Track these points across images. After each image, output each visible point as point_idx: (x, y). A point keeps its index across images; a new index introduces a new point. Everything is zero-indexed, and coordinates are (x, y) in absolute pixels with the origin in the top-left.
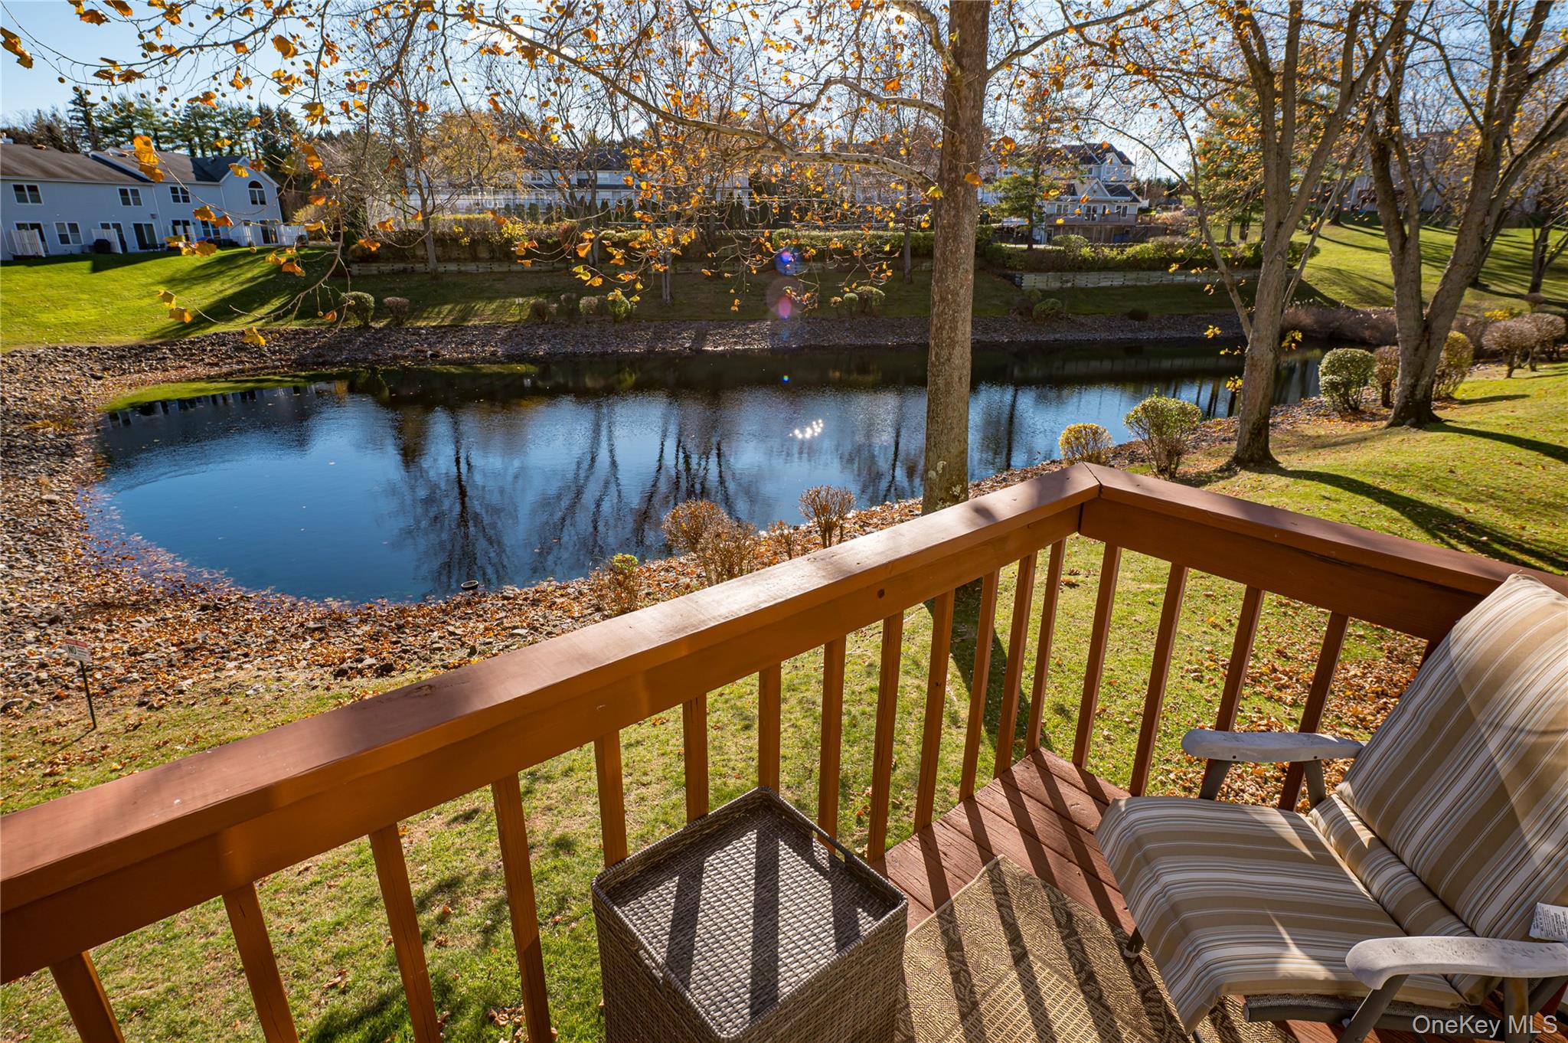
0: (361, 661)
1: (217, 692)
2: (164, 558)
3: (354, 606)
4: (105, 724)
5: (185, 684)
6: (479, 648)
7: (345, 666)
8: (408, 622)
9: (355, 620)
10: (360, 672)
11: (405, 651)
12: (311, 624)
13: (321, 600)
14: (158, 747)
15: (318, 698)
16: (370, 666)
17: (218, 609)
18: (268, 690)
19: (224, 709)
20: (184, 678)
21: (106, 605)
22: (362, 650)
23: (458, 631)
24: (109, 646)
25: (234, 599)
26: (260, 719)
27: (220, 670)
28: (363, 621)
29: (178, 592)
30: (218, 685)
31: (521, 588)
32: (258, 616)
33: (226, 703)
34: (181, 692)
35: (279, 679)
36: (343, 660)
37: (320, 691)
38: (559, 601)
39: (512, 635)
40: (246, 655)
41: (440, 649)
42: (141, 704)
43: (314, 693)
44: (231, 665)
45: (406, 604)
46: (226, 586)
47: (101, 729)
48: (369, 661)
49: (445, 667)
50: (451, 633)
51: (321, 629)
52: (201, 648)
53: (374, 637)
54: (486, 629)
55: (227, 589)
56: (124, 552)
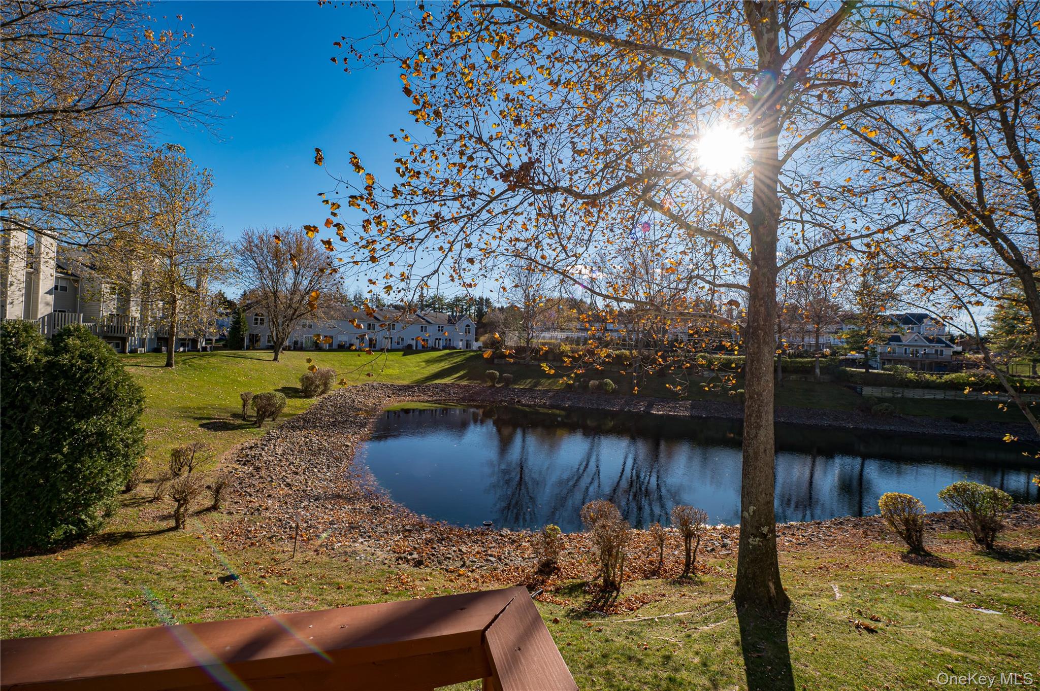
0: (411, 554)
1: (346, 553)
2: (371, 478)
3: (432, 521)
4: (298, 557)
5: (336, 546)
6: (467, 563)
7: (403, 555)
8: (448, 537)
9: (427, 530)
10: (408, 561)
11: (433, 555)
12: (408, 527)
13: (420, 515)
14: (307, 576)
15: (383, 571)
16: (414, 559)
17: (378, 509)
18: (365, 559)
19: (344, 564)
20: (340, 542)
21: (339, 496)
22: (415, 548)
23: (464, 549)
24: (326, 517)
25: (386, 505)
26: (353, 575)
27: (354, 542)
28: (431, 531)
29: (368, 496)
30: (348, 550)
31: (512, 530)
32: (391, 516)
33: (345, 561)
34: (333, 549)
35: (373, 554)
36: (404, 552)
37: (386, 567)
38: (524, 544)
39: (487, 560)
40: (369, 537)
41: (449, 558)
42: (316, 551)
43: (382, 567)
44: (361, 540)
45: (454, 527)
46: (386, 498)
47: (294, 559)
48: (415, 556)
49: (446, 570)
50: (460, 550)
51: (410, 531)
52: (356, 528)
53: (429, 541)
54: (478, 553)
55: (387, 500)
56: (359, 473)
